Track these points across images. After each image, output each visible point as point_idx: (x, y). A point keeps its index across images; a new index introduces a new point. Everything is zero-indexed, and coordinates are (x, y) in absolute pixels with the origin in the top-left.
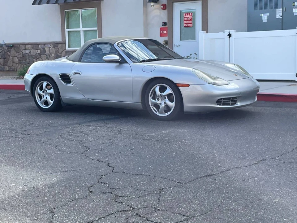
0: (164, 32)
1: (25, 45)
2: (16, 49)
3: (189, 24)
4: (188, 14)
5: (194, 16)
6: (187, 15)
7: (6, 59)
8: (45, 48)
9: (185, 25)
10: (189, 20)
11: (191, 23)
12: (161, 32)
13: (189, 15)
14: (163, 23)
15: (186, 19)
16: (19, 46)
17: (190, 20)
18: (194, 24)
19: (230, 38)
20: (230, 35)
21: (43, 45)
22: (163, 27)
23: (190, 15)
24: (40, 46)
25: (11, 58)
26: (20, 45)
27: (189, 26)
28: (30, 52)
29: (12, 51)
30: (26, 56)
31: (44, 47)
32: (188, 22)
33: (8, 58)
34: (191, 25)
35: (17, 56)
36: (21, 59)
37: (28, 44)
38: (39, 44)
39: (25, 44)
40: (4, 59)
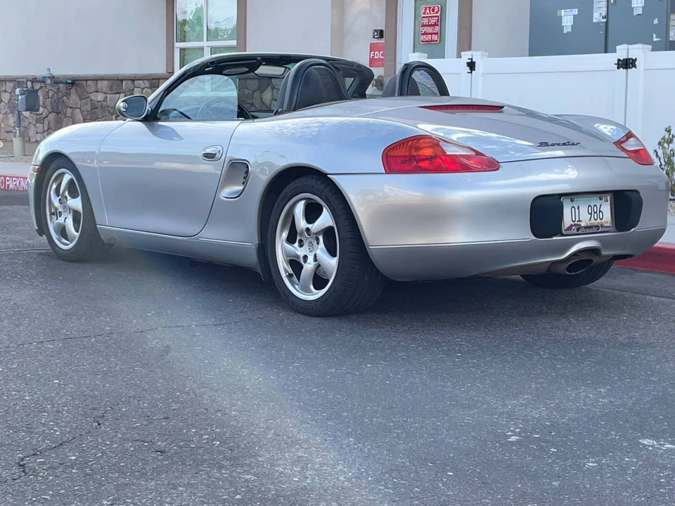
0: (378, 55)
1: (95, 82)
2: (79, 89)
3: (431, 34)
4: (430, 8)
5: (443, 14)
6: (428, 11)
7: (60, 115)
8: (133, 90)
9: (423, 38)
10: (431, 25)
11: (437, 33)
12: (372, 55)
13: (433, 10)
14: (376, 31)
15: (426, 21)
16: (85, 82)
17: (435, 25)
18: (441, 34)
19: (473, 72)
20: (471, 65)
21: (130, 82)
22: (376, 41)
23: (436, 11)
24: (124, 82)
25: (69, 111)
26: (87, 80)
27: (431, 41)
28: (106, 97)
29: (72, 95)
30: (97, 108)
31: (132, 86)
32: (429, 30)
33: (65, 110)
34: (436, 39)
35: (80, 108)
36: (88, 114)
37: (102, 79)
38: (123, 80)
39: (96, 79)
40: (58, 113)
